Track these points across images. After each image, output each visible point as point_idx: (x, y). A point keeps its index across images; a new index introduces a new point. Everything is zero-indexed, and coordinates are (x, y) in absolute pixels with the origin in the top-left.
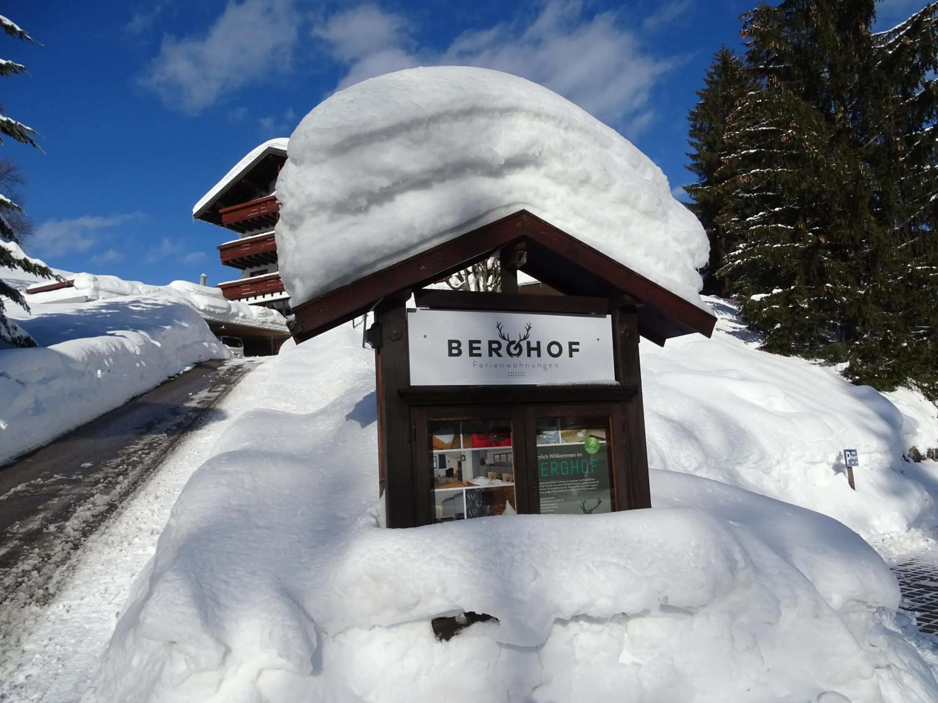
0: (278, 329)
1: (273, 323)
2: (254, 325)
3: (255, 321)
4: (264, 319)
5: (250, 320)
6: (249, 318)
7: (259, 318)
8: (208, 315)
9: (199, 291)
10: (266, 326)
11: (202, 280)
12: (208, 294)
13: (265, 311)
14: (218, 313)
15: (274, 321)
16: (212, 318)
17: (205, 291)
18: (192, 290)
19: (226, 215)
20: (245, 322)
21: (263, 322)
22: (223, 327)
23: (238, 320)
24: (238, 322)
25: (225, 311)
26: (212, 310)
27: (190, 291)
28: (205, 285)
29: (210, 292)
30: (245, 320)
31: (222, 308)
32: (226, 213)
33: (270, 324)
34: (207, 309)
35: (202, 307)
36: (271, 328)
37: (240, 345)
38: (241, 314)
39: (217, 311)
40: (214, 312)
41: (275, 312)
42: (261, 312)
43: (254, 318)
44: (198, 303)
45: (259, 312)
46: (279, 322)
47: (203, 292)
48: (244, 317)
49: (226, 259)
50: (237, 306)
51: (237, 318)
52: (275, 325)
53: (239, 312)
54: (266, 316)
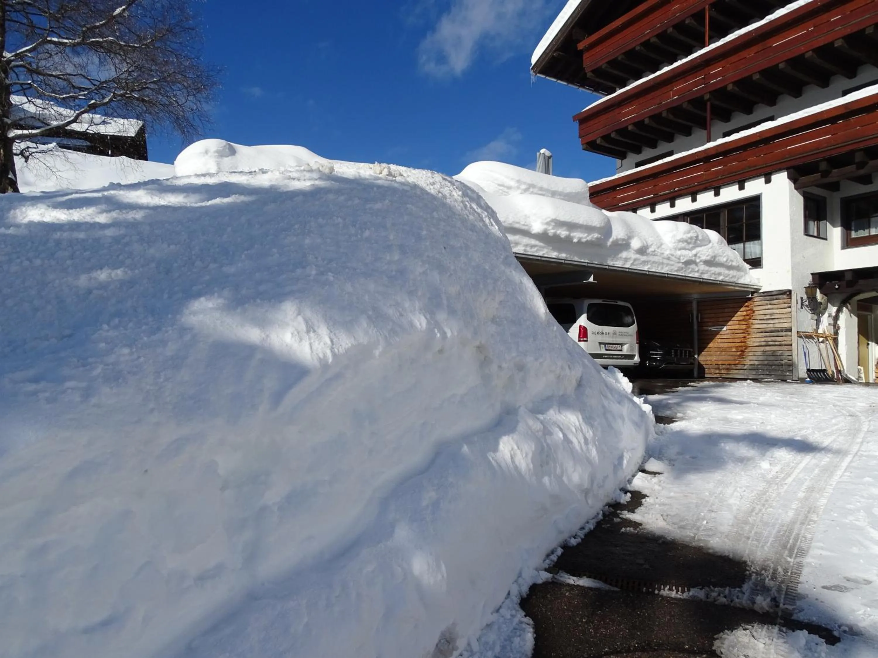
0: (721, 278)
1: (709, 263)
2: (665, 270)
3: (668, 259)
4: (688, 254)
5: (656, 259)
6: (654, 254)
7: (679, 253)
8: (554, 249)
9: (532, 186)
10: (693, 271)
11: (540, 163)
12: (554, 194)
13: (692, 234)
14: (579, 242)
15: (715, 257)
16: (563, 255)
17: (545, 186)
18: (513, 183)
19: (592, 52)
20: (645, 263)
21: (688, 263)
22: (591, 279)
23: (626, 260)
24: (628, 266)
25: (596, 235)
26: (563, 233)
27: (509, 188)
28: (547, 172)
29: (560, 189)
30: (644, 258)
31: (588, 229)
32: (591, 46)
33: (702, 267)
34: (551, 232)
35: (537, 227)
36: (706, 276)
37: (629, 319)
38: (635, 244)
39: (577, 236)
40: (568, 240)
41: (713, 235)
42: (685, 237)
43: (667, 252)
44: (527, 217)
45: (679, 237)
46: (723, 260)
47: (541, 189)
48: (642, 251)
49: (591, 138)
50: (626, 224)
51: (624, 254)
52: (713, 269)
53: (630, 238)
54: (696, 246)
